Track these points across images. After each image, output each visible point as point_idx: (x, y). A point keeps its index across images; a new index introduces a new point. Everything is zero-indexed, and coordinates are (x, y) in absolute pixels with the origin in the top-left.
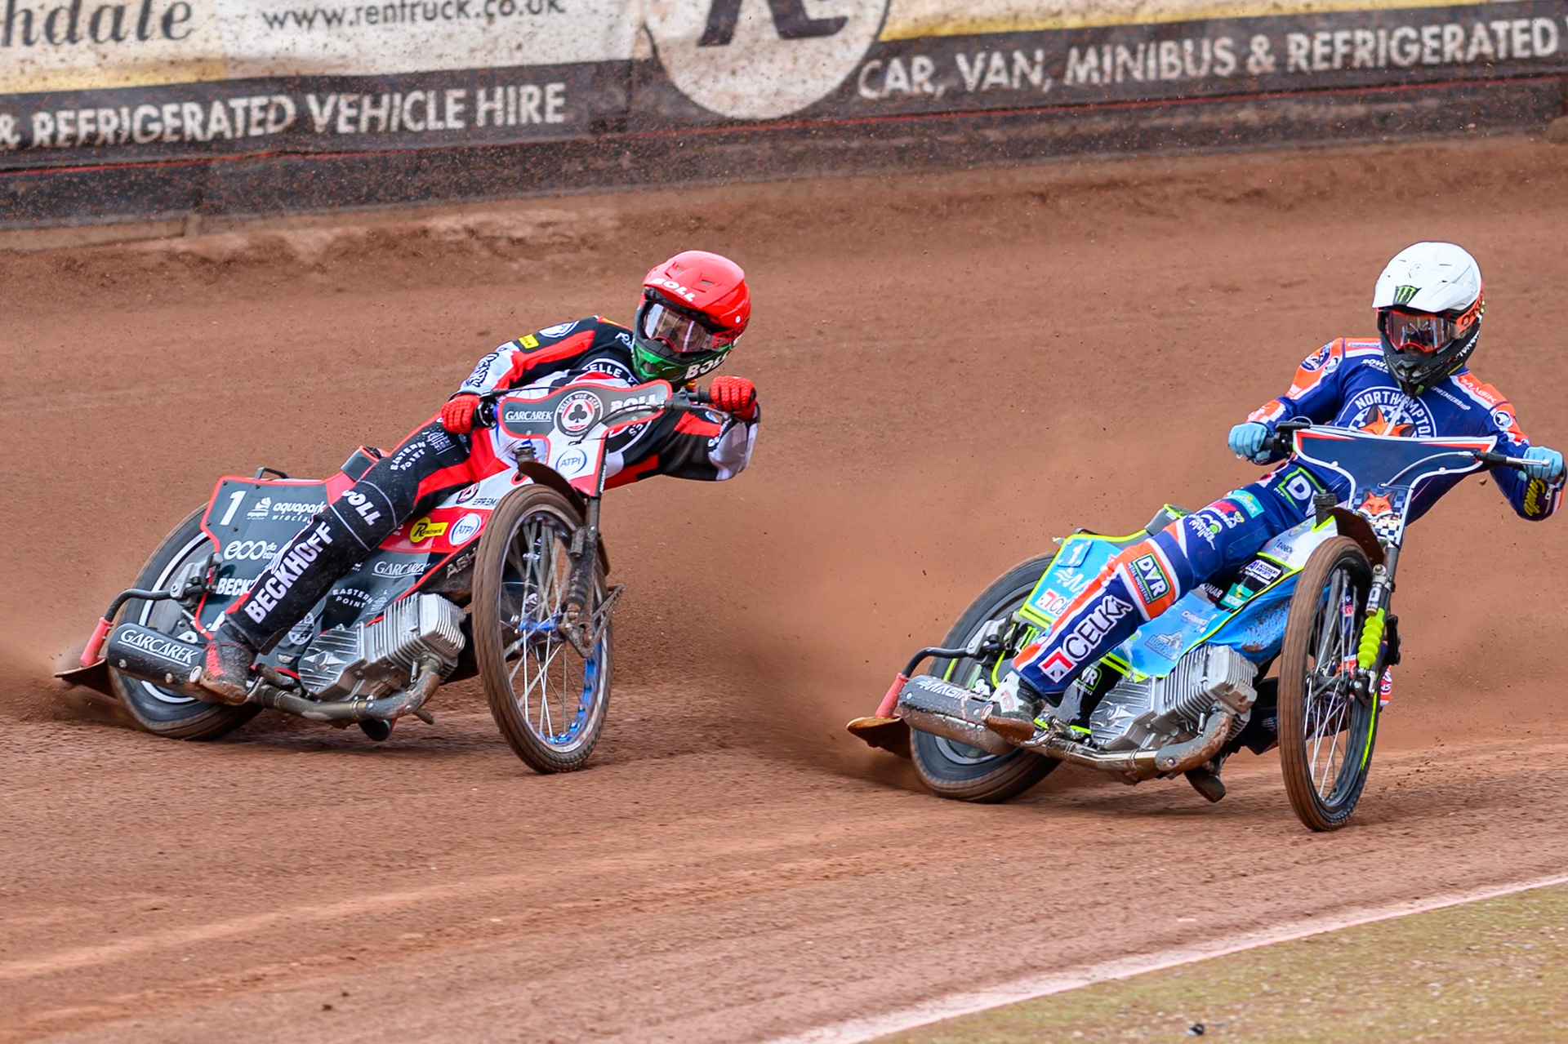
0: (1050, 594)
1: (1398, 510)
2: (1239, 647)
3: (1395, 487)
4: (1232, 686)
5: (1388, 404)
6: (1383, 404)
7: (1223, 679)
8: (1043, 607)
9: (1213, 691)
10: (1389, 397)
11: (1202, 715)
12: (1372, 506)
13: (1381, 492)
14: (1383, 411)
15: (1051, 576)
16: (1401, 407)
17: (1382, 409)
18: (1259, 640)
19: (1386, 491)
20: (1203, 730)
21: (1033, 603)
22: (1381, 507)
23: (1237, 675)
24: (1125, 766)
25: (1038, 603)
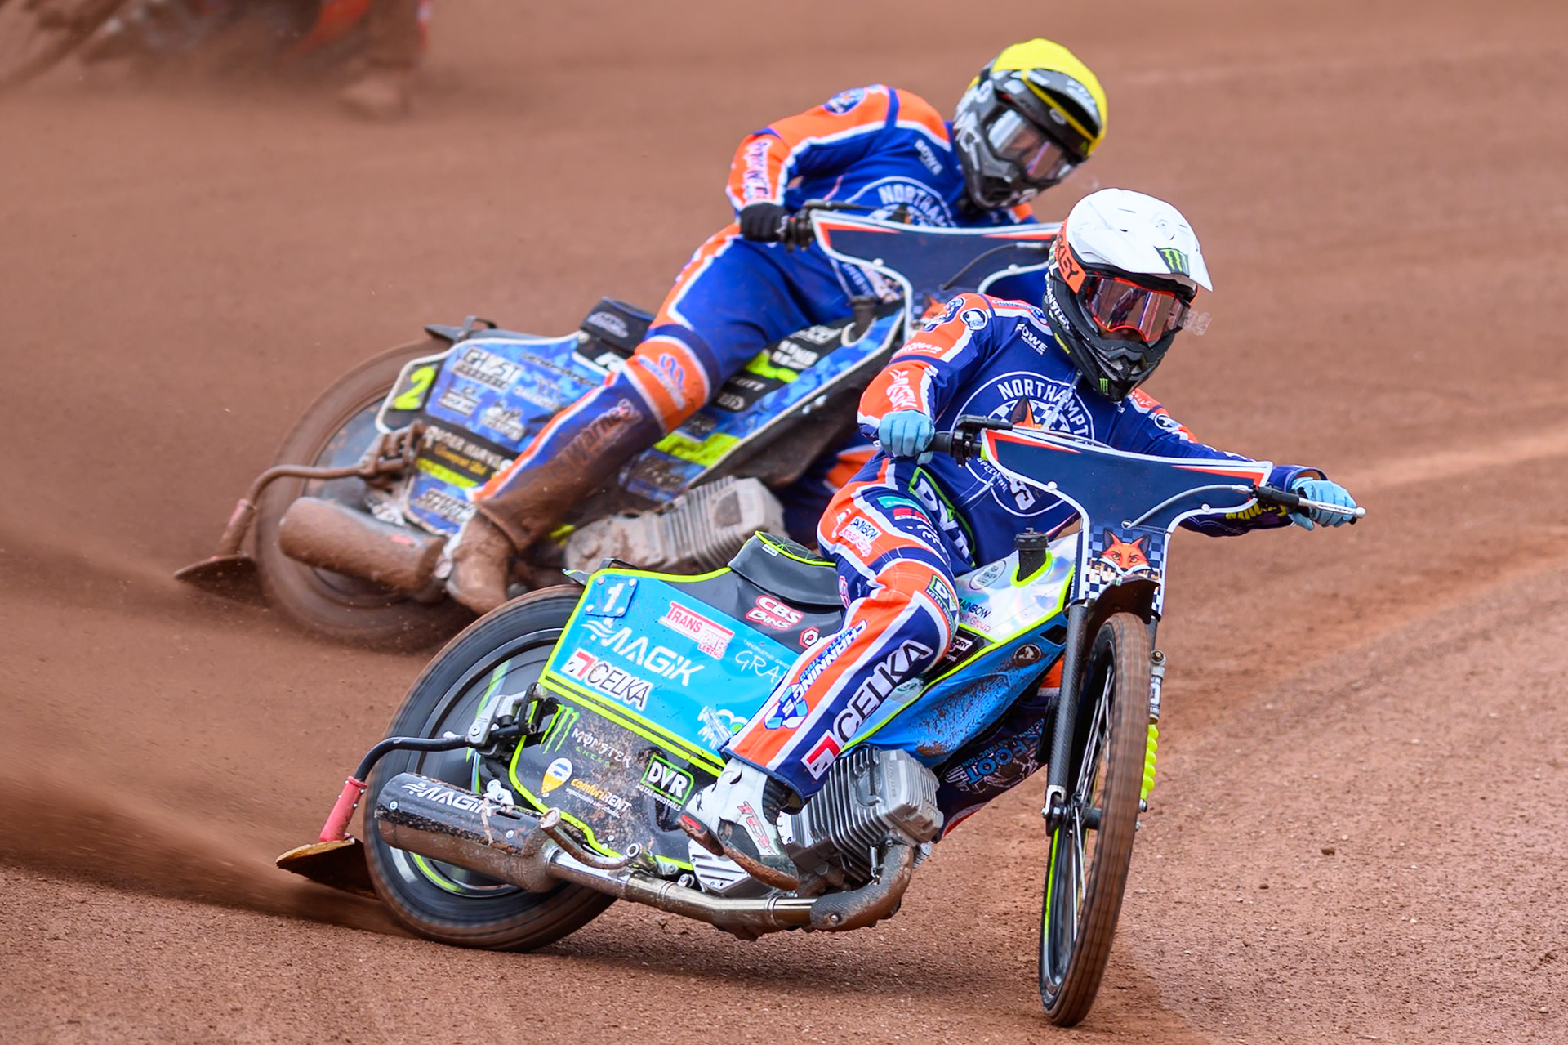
0: (581, 655)
1: (1156, 564)
2: (913, 748)
3: (1148, 529)
4: (915, 809)
5: (1040, 399)
6: (1035, 398)
7: (903, 799)
8: (574, 675)
9: (889, 816)
10: (1044, 390)
11: (873, 850)
12: (1119, 555)
13: (1128, 535)
14: (1034, 407)
15: (577, 627)
16: (1059, 407)
17: (1033, 404)
18: (941, 739)
19: (1136, 535)
20: (879, 871)
21: (557, 667)
22: (1132, 558)
23: (920, 794)
24: (758, 920)
25: (566, 668)
